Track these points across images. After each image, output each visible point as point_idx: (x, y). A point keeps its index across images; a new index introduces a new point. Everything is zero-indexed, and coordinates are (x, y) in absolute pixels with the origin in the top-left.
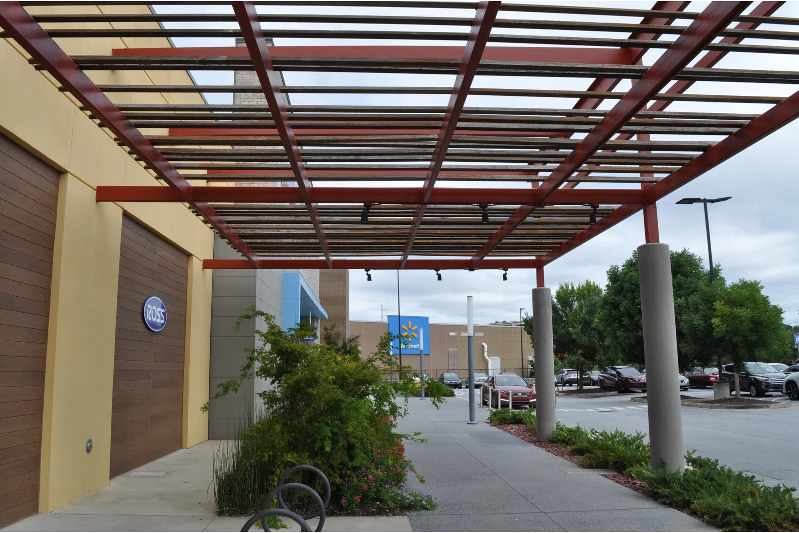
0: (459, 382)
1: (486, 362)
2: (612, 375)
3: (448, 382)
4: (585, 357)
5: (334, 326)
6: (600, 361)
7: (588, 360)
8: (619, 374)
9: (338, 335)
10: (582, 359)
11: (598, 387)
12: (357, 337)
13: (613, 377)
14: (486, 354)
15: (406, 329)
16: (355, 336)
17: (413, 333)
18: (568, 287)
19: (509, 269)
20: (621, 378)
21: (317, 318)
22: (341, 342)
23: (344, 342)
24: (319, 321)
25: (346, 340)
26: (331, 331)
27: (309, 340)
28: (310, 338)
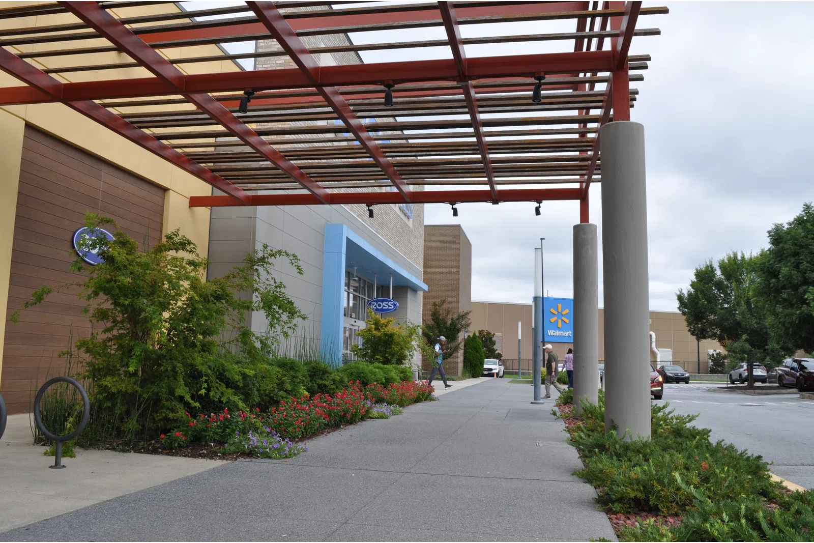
1: (654, 354)
2: (792, 369)
4: (753, 346)
5: (444, 302)
6: (772, 351)
7: (755, 349)
8: (803, 368)
9: (448, 312)
10: (747, 346)
11: (778, 385)
12: (467, 313)
13: (793, 371)
14: (654, 345)
15: (556, 313)
16: (465, 312)
17: (563, 318)
18: (737, 257)
19: (543, 201)
20: (804, 372)
21: (414, 289)
22: (450, 320)
23: (452, 319)
24: (421, 294)
25: (455, 316)
26: (440, 306)
27: (388, 310)
28: (389, 308)
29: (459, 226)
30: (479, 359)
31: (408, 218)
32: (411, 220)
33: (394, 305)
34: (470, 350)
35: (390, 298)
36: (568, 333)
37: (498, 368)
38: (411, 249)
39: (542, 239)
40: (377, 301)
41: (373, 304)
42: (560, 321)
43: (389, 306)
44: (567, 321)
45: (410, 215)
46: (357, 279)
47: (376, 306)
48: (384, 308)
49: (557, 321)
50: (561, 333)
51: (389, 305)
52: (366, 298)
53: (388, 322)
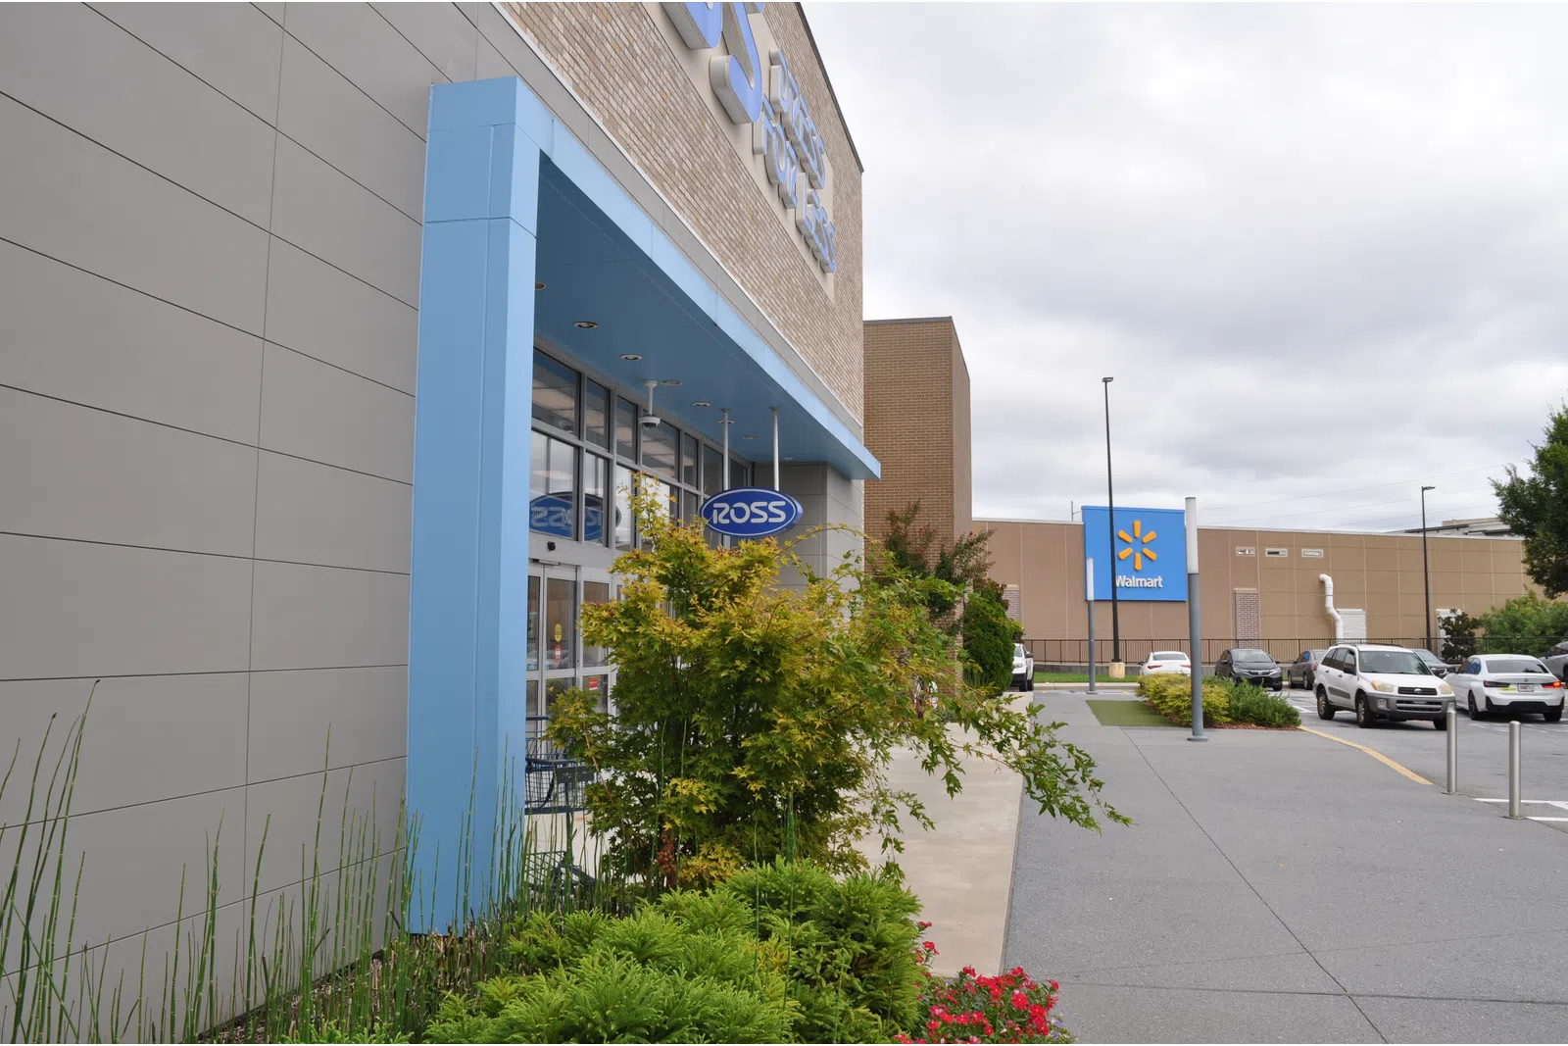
0: (1275, 672)
1: (1330, 623)
3: (1245, 671)
5: (915, 509)
9: (929, 536)
12: (981, 539)
14: (1330, 602)
15: (1129, 539)
16: (977, 535)
17: (1146, 551)
21: (844, 470)
22: (937, 554)
23: (942, 555)
24: (859, 485)
25: (949, 549)
26: (908, 521)
27: (767, 526)
28: (772, 520)
29: (948, 321)
30: (1001, 653)
31: (824, 271)
32: (830, 276)
33: (787, 509)
34: (979, 630)
35: (773, 490)
36: (1156, 580)
37: (1024, 663)
38: (833, 361)
39: (1106, 380)
40: (731, 500)
41: (720, 510)
42: (1138, 556)
43: (771, 515)
44: (1153, 555)
45: (828, 258)
46: (657, 421)
47: (727, 516)
48: (753, 521)
49: (1132, 557)
50: (1141, 580)
51: (771, 509)
52: (701, 493)
53: (748, 566)
